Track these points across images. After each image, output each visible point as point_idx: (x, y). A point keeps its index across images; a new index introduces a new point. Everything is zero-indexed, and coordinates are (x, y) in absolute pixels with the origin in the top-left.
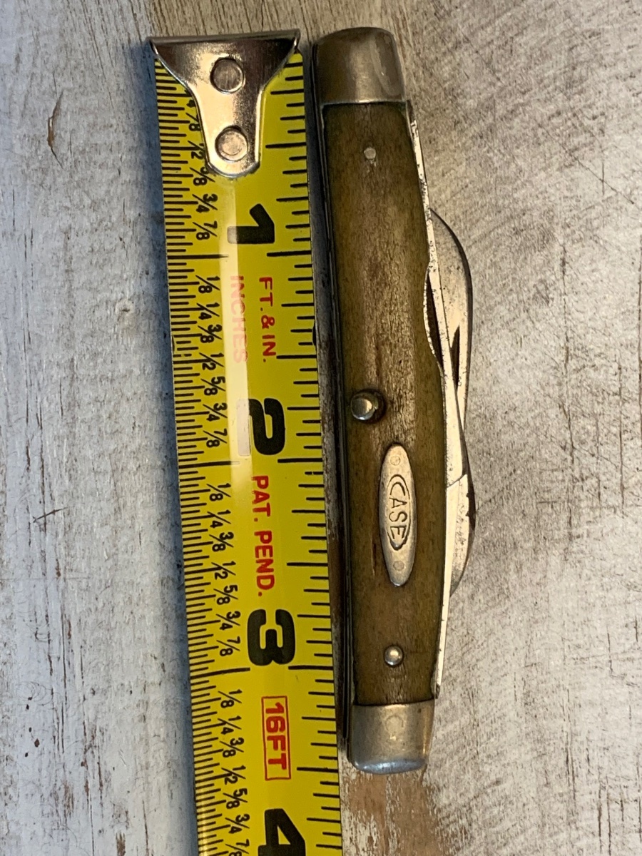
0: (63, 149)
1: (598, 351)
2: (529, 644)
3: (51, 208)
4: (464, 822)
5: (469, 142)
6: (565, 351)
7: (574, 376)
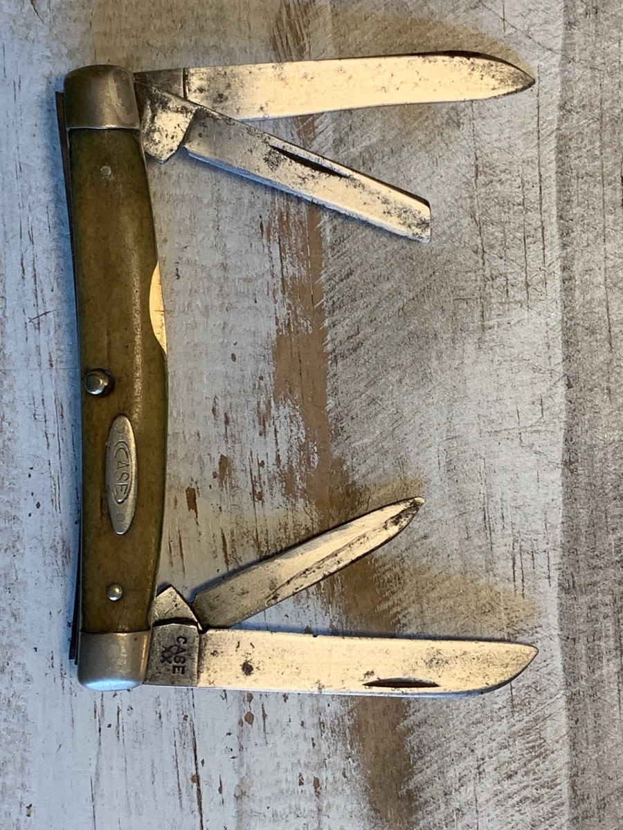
0: (43, 7)
1: (503, 168)
2: (449, 420)
3: (35, 57)
4: (397, 570)
6: (474, 169)
7: (483, 190)
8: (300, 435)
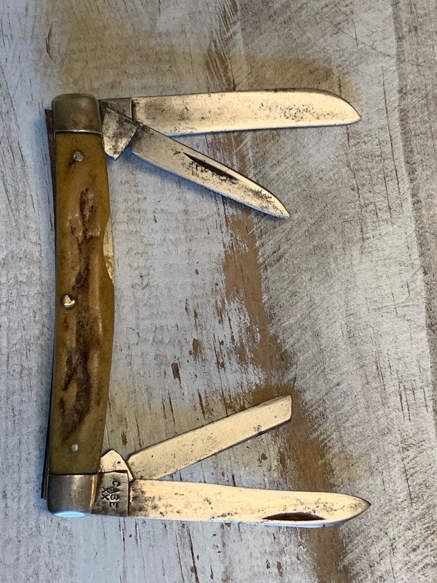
0: (55, 54)
1: (365, 133)
2: (347, 303)
3: (52, 86)
4: (321, 409)
5: (279, 27)
6: (347, 136)
7: (354, 148)
8: (246, 321)
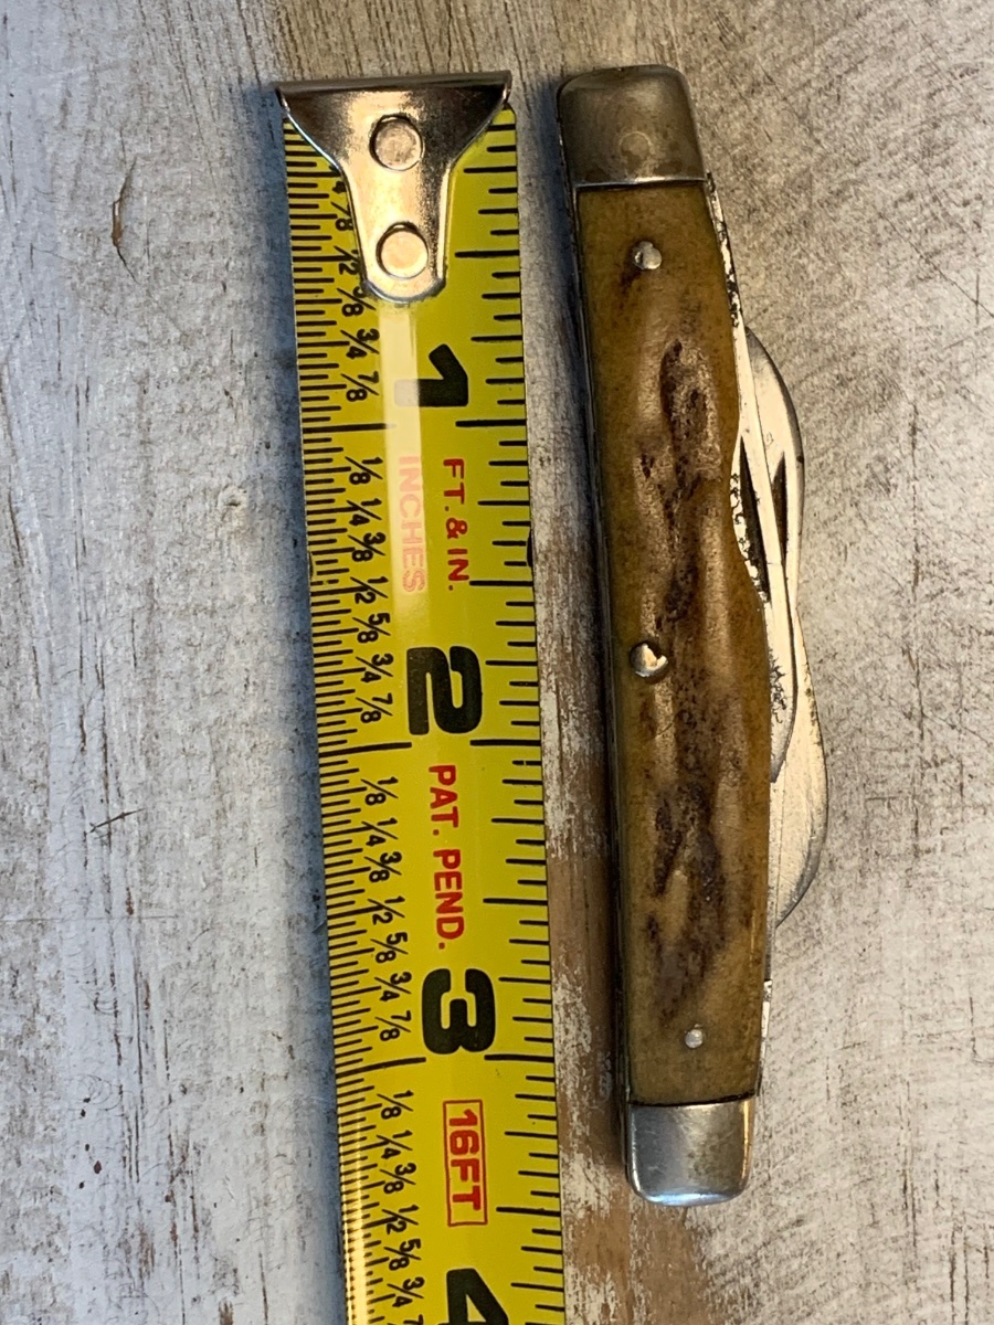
0: (136, 252)
1: (963, 567)
3: (118, 344)
4: (747, 1281)
6: (913, 567)
7: (927, 605)
8: (582, 1040)
